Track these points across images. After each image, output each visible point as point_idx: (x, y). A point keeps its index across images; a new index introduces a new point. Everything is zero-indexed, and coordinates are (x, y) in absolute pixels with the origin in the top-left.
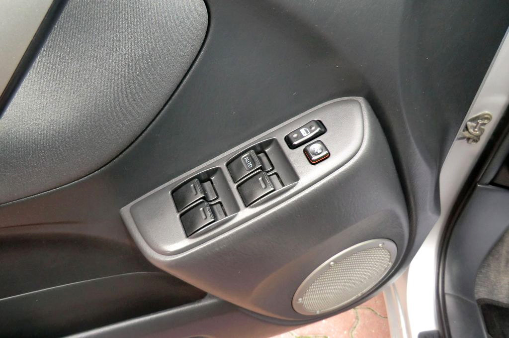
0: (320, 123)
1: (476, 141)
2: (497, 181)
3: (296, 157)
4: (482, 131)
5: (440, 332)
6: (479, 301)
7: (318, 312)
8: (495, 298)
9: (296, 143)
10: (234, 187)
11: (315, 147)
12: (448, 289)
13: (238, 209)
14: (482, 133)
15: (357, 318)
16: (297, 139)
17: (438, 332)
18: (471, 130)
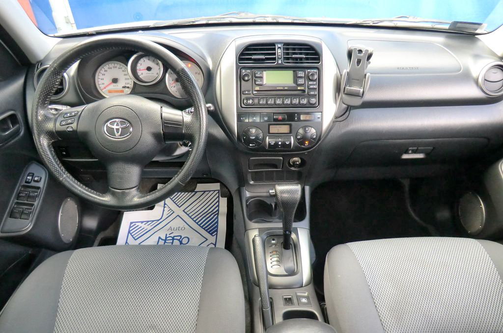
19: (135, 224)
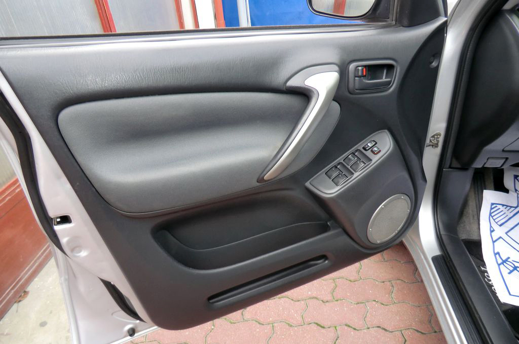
0: (374, 141)
1: (437, 147)
2: (452, 166)
3: (369, 153)
4: (438, 141)
5: (444, 254)
6: (463, 240)
7: (378, 242)
8: (471, 238)
9: (367, 149)
10: (349, 167)
11: (375, 149)
12: (442, 232)
13: (353, 174)
14: (438, 142)
15: (393, 286)
16: (367, 147)
17: (442, 255)
18: (433, 142)
19: (496, 206)
